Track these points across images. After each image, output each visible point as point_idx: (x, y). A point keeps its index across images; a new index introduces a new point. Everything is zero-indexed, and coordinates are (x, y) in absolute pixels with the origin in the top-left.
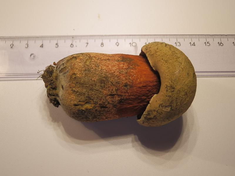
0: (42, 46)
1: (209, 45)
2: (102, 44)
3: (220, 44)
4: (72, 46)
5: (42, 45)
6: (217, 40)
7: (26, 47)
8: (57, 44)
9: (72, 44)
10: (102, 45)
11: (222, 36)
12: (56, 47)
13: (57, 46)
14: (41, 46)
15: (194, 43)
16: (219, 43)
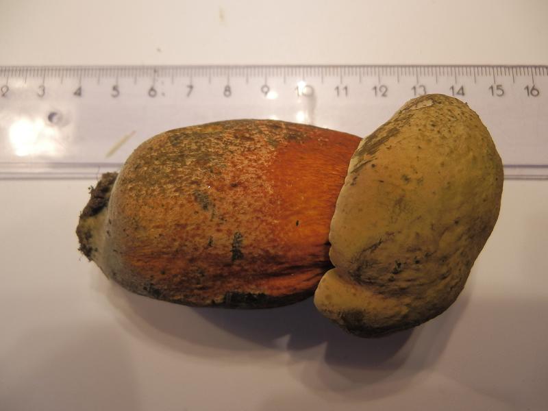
0: (78, 93)
1: (500, 92)
2: (228, 90)
3: (532, 91)
4: (152, 93)
5: (80, 89)
6: (524, 80)
7: (39, 96)
8: (115, 88)
9: (152, 89)
10: (228, 93)
11: (538, 70)
12: (114, 96)
13: (115, 93)
14: (75, 94)
15: (462, 88)
16: (527, 88)
